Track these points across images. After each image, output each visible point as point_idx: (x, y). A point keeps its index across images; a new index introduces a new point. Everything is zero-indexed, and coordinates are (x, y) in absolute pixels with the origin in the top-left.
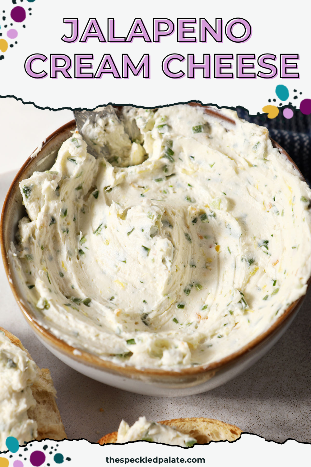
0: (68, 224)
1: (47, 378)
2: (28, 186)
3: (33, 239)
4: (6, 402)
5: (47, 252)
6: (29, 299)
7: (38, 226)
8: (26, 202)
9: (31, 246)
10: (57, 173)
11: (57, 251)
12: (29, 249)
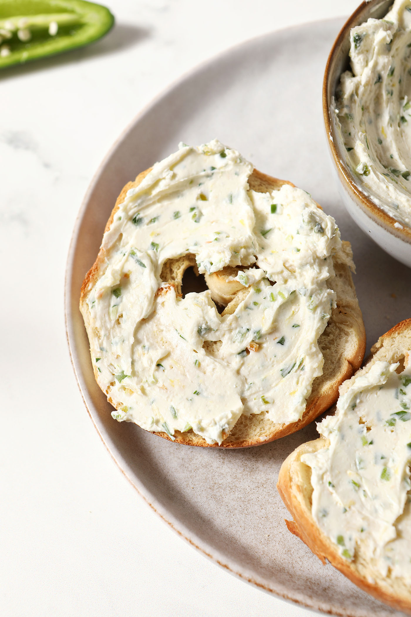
0: (393, 86)
1: (347, 251)
2: (360, 34)
3: (356, 97)
4: (308, 266)
5: (367, 114)
6: (347, 161)
7: (363, 83)
8: (353, 53)
9: (353, 105)
10: (392, 24)
11: (378, 114)
12: (350, 107)
